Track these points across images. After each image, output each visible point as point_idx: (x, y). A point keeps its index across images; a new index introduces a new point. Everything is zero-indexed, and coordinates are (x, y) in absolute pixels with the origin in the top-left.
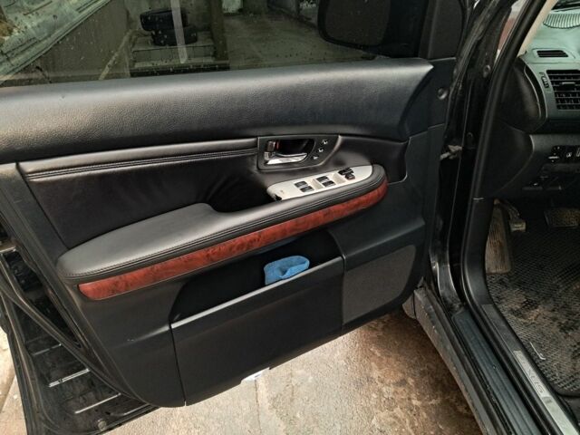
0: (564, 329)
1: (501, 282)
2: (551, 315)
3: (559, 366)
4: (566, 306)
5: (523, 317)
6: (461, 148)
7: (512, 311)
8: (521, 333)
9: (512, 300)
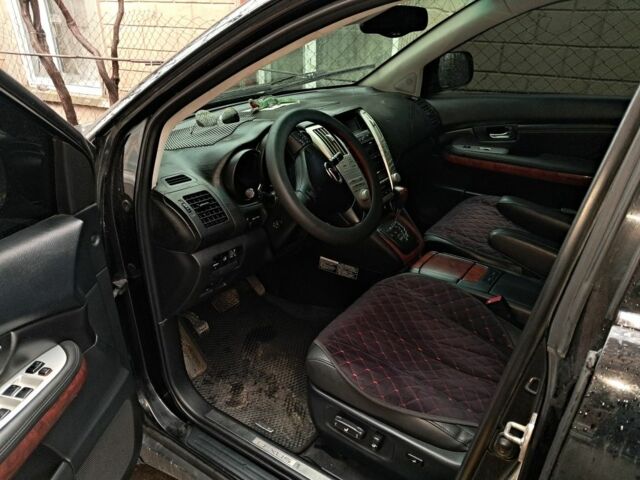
0: (270, 394)
1: (206, 382)
2: (255, 388)
3: (285, 430)
4: (262, 374)
5: (238, 403)
6: (125, 280)
7: (228, 404)
8: (244, 420)
9: (222, 393)
